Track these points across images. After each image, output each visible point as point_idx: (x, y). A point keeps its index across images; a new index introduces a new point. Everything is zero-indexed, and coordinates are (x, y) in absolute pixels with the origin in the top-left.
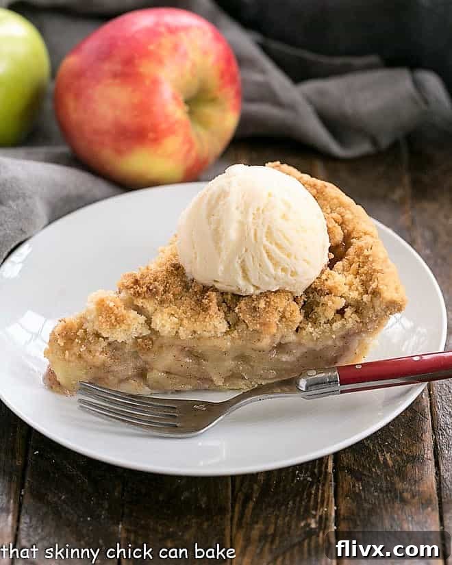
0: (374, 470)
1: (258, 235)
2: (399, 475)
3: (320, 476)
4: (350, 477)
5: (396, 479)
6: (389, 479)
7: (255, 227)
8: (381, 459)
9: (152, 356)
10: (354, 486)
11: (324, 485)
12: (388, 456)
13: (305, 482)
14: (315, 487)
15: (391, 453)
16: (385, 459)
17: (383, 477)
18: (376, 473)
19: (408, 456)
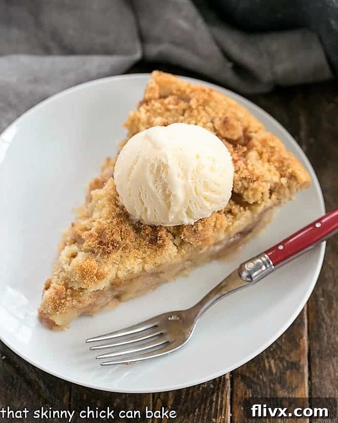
0: (261, 377)
1: (198, 189)
2: (280, 383)
3: (220, 383)
4: (242, 384)
5: (278, 386)
6: (272, 386)
7: (194, 185)
8: (267, 365)
9: (125, 287)
10: (245, 394)
11: (222, 392)
12: (272, 362)
13: (208, 388)
14: (215, 394)
15: (275, 360)
16: (270, 366)
17: (268, 384)
18: (263, 380)
19: (287, 362)
